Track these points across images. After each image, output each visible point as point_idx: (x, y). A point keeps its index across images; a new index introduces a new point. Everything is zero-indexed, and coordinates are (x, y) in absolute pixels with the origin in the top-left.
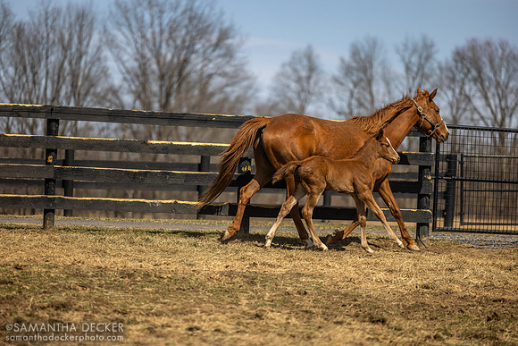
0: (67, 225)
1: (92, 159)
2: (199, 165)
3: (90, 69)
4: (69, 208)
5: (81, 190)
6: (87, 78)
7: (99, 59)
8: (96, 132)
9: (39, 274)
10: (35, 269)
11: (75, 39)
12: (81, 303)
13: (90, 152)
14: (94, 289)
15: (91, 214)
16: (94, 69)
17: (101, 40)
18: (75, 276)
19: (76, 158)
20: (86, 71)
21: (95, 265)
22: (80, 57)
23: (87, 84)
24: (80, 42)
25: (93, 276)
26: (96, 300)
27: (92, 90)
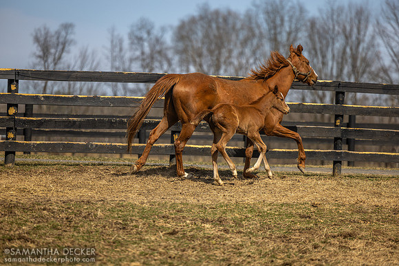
0: (351, 173)
6: (364, 60)
7: (373, 46)
8: (371, 101)
9: (331, 211)
10: (327, 206)
11: (355, 30)
12: (363, 233)
13: (367, 117)
14: (373, 222)
15: (367, 165)
16: (370, 53)
17: (375, 31)
18: (358, 212)
19: (357, 122)
20: (364, 55)
21: (373, 204)
22: (359, 44)
23: (364, 65)
24: (359, 33)
25: (372, 213)
26: (375, 231)
27: (368, 69)
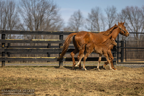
0: (9, 65)
1: (16, 46)
2: (48, 46)
3: (14, 19)
4: (9, 60)
5: (13, 55)
6: (13, 22)
7: (17, 16)
8: (17, 37)
9: (1, 80)
11: (9, 10)
12: (14, 88)
13: (15, 44)
14: (17, 84)
15: (16, 62)
16: (15, 19)
17: (17, 10)
18: (12, 80)
19: (11, 46)
20: (13, 20)
21: (18, 77)
22: (11, 16)
23: (13, 23)
24: (11, 11)
25: (17, 80)
26: (18, 87)
27: (15, 25)
